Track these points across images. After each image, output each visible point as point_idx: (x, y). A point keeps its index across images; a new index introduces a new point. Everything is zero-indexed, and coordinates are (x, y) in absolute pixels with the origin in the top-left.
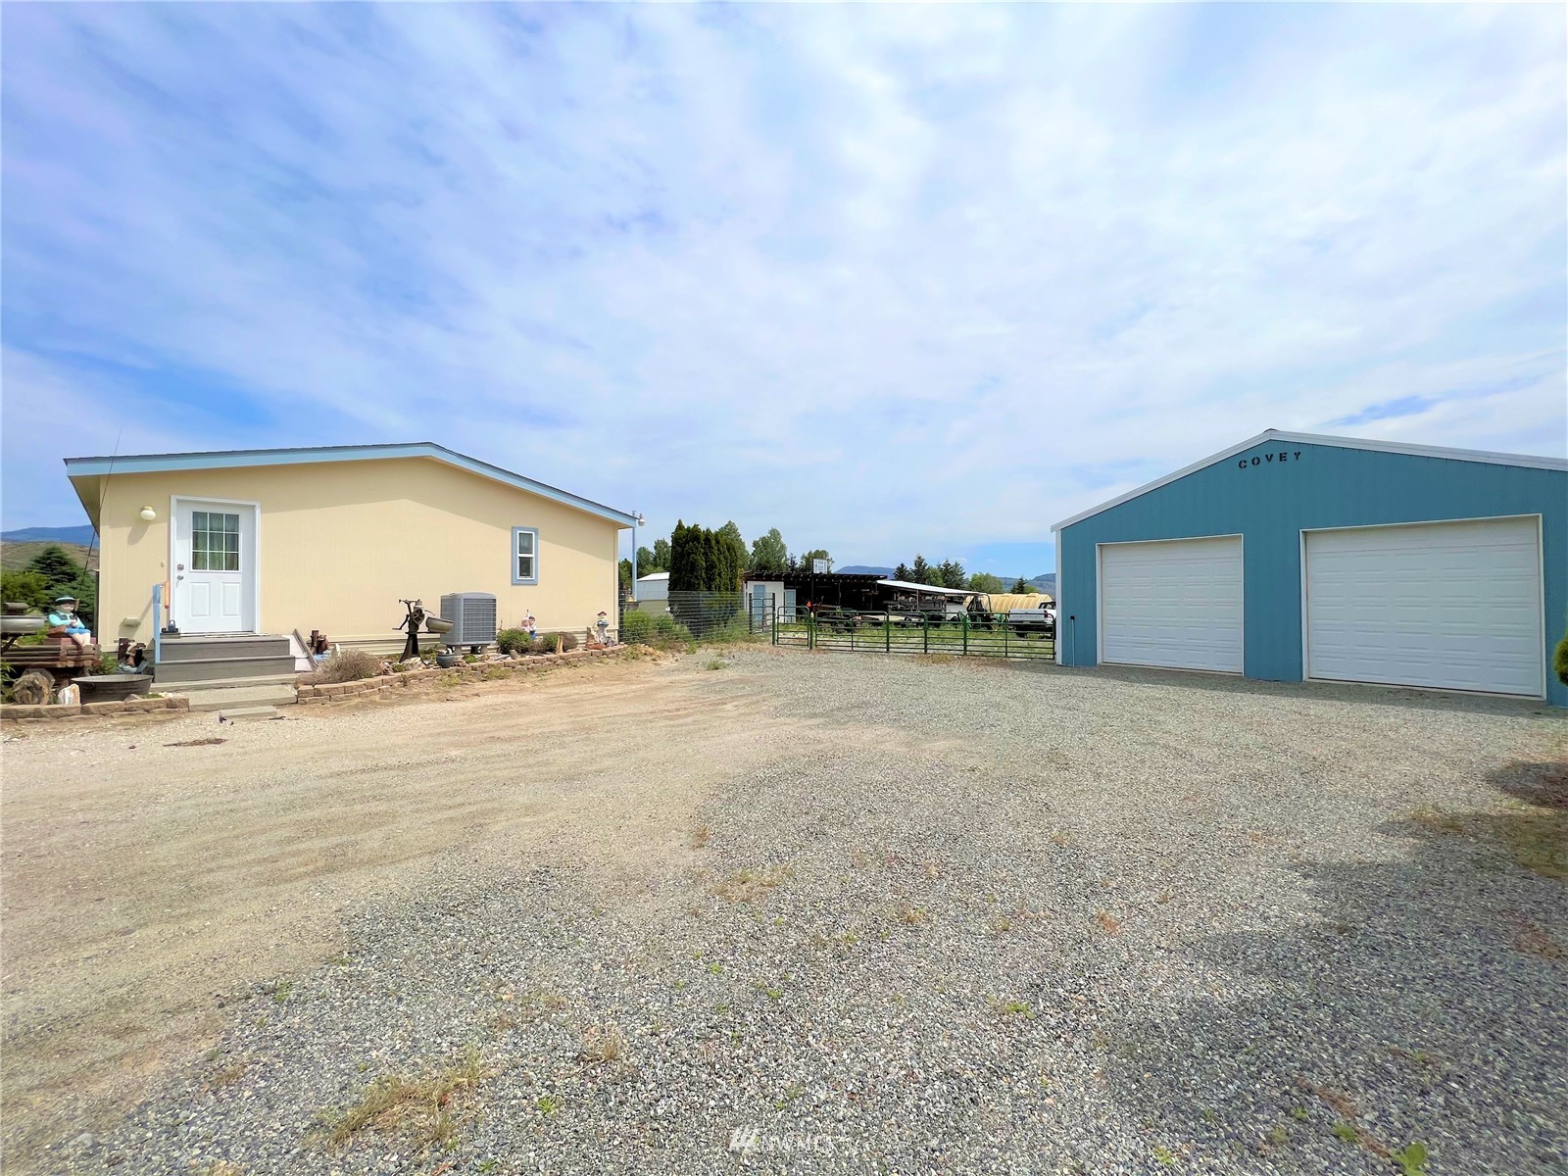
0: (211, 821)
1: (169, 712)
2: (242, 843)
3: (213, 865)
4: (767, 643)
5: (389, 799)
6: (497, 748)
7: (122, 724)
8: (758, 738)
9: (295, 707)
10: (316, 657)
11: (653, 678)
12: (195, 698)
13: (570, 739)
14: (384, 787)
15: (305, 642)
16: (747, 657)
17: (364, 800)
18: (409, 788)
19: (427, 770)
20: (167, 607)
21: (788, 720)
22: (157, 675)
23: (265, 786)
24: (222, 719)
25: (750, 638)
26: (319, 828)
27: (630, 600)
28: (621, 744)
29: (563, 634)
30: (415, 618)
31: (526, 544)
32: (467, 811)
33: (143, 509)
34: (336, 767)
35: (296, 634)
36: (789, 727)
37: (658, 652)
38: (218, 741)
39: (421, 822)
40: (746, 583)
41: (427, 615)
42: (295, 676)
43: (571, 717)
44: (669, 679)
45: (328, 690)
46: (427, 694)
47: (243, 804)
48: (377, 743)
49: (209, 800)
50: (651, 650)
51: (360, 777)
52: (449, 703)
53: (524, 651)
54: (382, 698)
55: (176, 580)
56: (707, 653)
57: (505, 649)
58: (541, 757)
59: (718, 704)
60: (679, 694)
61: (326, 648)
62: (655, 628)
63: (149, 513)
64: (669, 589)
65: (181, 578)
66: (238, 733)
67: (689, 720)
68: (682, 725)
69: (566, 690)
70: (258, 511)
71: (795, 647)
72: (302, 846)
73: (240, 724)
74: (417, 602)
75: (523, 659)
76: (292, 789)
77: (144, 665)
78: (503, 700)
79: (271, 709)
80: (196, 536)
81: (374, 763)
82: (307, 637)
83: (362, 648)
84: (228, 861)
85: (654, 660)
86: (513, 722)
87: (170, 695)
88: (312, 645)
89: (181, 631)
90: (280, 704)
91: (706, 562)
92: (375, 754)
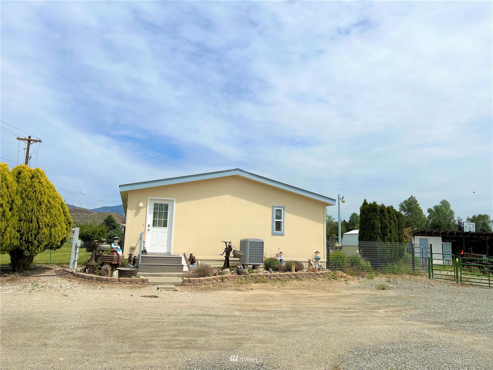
0: (153, 324)
1: (142, 284)
2: (161, 334)
3: (152, 339)
4: (425, 277)
5: (210, 327)
6: (255, 314)
7: (129, 287)
8: (391, 329)
9: (182, 286)
10: (191, 266)
11: (342, 291)
12: (151, 279)
13: (288, 315)
14: (208, 322)
15: (187, 258)
16: (407, 284)
17: (200, 326)
18: (217, 324)
19: (225, 318)
20: (144, 242)
21: (416, 323)
22: (139, 269)
23: (169, 315)
24: (158, 289)
25: (414, 272)
26: (185, 333)
27: (337, 245)
28: (312, 321)
29: (296, 262)
30: (228, 250)
31: (279, 215)
32: (237, 337)
33: (139, 203)
34: (193, 312)
35: (184, 255)
36: (416, 326)
37: (349, 276)
38: (156, 297)
39: (219, 338)
40: (414, 237)
41: (233, 249)
42: (182, 273)
43: (292, 305)
44: (351, 292)
45: (193, 280)
46: (231, 286)
47: (162, 320)
48: (208, 305)
49: (153, 317)
50: (345, 275)
51: (201, 317)
52: (239, 292)
53: (276, 270)
54: (213, 286)
55: (147, 231)
56: (380, 279)
57: (267, 267)
58: (272, 321)
59: (375, 309)
60: (354, 301)
61: (195, 262)
62: (348, 262)
63: (141, 204)
64: (359, 240)
65: (149, 230)
66: (163, 294)
67: (354, 315)
68: (349, 317)
69: (293, 292)
70: (175, 202)
71: (445, 281)
72: (178, 338)
73: (163, 291)
74: (230, 243)
75: (275, 274)
76: (177, 318)
77: (136, 265)
78: (262, 293)
79: (173, 286)
80: (154, 213)
81: (206, 313)
82: (188, 257)
83: (207, 263)
84: (157, 339)
85: (346, 281)
86: (265, 303)
87: (143, 277)
88: (190, 260)
89: (147, 252)
90: (177, 285)
91: (381, 224)
92: (207, 309)
